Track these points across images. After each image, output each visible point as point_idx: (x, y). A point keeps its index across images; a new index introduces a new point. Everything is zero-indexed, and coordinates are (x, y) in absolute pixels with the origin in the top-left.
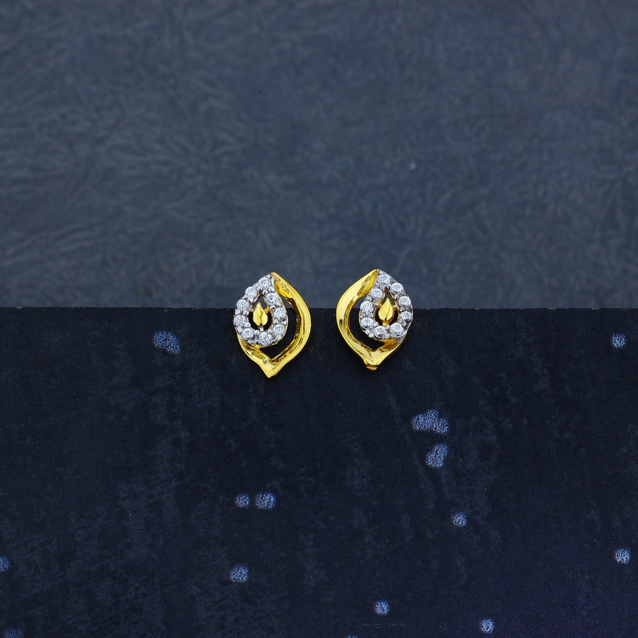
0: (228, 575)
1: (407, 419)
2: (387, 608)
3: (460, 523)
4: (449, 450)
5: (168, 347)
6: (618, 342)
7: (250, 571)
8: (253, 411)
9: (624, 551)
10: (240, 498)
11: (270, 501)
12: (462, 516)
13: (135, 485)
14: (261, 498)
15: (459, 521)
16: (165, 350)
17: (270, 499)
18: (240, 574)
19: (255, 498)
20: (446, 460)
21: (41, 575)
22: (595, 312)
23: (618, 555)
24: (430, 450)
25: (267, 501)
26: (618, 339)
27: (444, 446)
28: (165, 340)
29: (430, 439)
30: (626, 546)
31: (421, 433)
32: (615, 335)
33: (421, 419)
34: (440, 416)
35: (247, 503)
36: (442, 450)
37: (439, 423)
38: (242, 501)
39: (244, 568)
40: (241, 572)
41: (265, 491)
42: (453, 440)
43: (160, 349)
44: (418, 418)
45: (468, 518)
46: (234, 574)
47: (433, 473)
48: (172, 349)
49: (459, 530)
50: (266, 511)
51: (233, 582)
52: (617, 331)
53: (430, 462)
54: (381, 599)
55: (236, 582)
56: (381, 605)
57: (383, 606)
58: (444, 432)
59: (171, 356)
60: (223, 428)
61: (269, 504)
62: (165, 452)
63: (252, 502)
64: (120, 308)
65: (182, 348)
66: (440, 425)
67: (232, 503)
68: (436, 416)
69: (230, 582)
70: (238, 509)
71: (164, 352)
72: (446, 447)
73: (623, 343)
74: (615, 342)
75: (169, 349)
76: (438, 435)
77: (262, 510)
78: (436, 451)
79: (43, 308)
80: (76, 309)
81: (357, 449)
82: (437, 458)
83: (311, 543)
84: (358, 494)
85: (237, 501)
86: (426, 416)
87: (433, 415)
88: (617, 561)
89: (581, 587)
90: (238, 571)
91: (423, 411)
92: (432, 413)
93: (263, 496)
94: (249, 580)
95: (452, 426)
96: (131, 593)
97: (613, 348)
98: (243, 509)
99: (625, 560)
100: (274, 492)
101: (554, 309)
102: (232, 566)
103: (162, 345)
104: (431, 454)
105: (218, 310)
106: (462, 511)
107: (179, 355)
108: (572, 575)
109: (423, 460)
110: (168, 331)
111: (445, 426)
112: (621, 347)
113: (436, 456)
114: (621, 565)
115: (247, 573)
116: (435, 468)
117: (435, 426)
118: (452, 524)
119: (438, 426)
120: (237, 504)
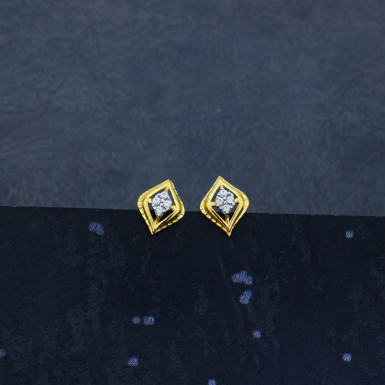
0: (127, 362)
1: (230, 276)
2: (215, 383)
3: (257, 336)
4: (252, 294)
5: (97, 231)
6: (349, 235)
7: (139, 360)
8: (144, 269)
9: (348, 354)
10: (135, 318)
11: (152, 321)
12: (258, 332)
13: (77, 310)
14: (147, 319)
15: (257, 335)
16: (95, 233)
17: (151, 319)
18: (134, 362)
19: (143, 319)
20: (250, 300)
21: (23, 360)
22: (337, 217)
23: (344, 357)
24: (242, 294)
25: (150, 320)
26: (349, 233)
27: (250, 292)
28: (96, 227)
29: (243, 287)
30: (349, 352)
31: (237, 284)
32: (348, 231)
33: (238, 276)
34: (248, 275)
35: (139, 321)
36: (248, 294)
37: (247, 279)
38: (136, 320)
39: (136, 359)
40: (134, 361)
41: (149, 315)
42: (255, 289)
43: (93, 232)
44: (236, 276)
45: (262, 333)
46: (131, 361)
47: (243, 307)
48: (99, 233)
49: (257, 340)
50: (150, 326)
51: (130, 366)
52: (349, 229)
53: (241, 301)
54: (212, 378)
55: (131, 366)
56: (211, 381)
57: (213, 382)
58: (250, 284)
59: (99, 236)
60: (126, 278)
61: (151, 322)
62: (94, 291)
63: (142, 321)
64: (71, 208)
65: (105, 232)
66: (248, 279)
67: (131, 321)
68: (246, 275)
69: (128, 366)
70: (134, 324)
71: (95, 234)
72: (251, 292)
73: (352, 236)
74: (347, 235)
75: (98, 232)
76: (246, 285)
77: (147, 326)
78: (245, 295)
79: (28, 207)
80: (46, 208)
81: (201, 292)
82: (245, 298)
83: (174, 345)
84: (201, 318)
85: (133, 320)
86: (240, 274)
87: (244, 274)
88: (344, 360)
89: (323, 374)
90: (132, 360)
91: (238, 272)
92: (244, 273)
93: (148, 318)
94: (139, 365)
95: (254, 281)
96: (73, 371)
97: (346, 238)
98: (137, 325)
99: (349, 360)
100: (154, 316)
101: (314, 215)
102: (130, 357)
103: (94, 230)
104: (242, 296)
105: (125, 211)
106: (258, 329)
107: (103, 235)
108: (319, 367)
109: (238, 299)
110: (98, 222)
111: (251, 280)
112: (350, 238)
113: (245, 297)
114: (346, 363)
115: (138, 361)
116: (244, 304)
117: (245, 280)
118: (252, 336)
119: (247, 280)
120: (133, 322)
